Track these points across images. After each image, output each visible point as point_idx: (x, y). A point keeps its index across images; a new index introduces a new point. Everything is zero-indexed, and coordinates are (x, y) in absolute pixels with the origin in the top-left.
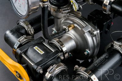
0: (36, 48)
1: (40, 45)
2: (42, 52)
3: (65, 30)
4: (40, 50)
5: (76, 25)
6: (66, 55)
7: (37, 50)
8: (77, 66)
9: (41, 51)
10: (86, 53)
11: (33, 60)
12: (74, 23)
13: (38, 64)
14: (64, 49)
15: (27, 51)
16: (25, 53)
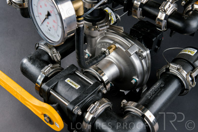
0: (68, 80)
1: (73, 76)
2: (78, 87)
3: (104, 53)
4: (74, 83)
5: (117, 45)
6: (108, 86)
7: (71, 84)
8: (125, 101)
9: (76, 84)
10: (133, 81)
11: (67, 98)
12: (115, 42)
13: (74, 103)
14: (105, 78)
15: (56, 86)
16: (55, 89)
